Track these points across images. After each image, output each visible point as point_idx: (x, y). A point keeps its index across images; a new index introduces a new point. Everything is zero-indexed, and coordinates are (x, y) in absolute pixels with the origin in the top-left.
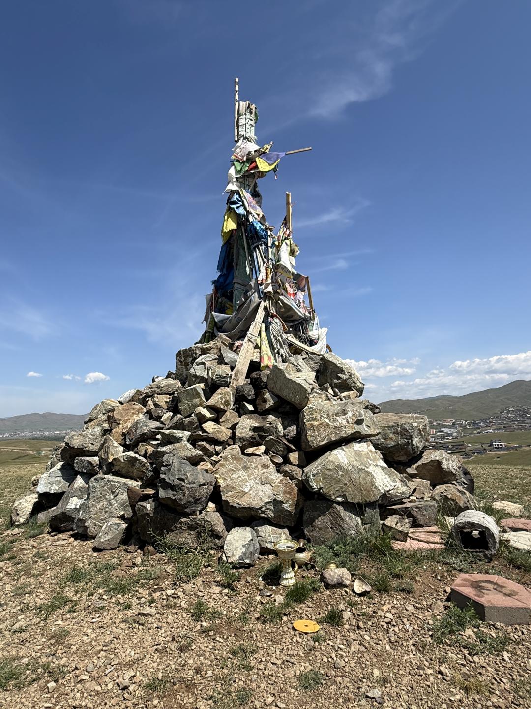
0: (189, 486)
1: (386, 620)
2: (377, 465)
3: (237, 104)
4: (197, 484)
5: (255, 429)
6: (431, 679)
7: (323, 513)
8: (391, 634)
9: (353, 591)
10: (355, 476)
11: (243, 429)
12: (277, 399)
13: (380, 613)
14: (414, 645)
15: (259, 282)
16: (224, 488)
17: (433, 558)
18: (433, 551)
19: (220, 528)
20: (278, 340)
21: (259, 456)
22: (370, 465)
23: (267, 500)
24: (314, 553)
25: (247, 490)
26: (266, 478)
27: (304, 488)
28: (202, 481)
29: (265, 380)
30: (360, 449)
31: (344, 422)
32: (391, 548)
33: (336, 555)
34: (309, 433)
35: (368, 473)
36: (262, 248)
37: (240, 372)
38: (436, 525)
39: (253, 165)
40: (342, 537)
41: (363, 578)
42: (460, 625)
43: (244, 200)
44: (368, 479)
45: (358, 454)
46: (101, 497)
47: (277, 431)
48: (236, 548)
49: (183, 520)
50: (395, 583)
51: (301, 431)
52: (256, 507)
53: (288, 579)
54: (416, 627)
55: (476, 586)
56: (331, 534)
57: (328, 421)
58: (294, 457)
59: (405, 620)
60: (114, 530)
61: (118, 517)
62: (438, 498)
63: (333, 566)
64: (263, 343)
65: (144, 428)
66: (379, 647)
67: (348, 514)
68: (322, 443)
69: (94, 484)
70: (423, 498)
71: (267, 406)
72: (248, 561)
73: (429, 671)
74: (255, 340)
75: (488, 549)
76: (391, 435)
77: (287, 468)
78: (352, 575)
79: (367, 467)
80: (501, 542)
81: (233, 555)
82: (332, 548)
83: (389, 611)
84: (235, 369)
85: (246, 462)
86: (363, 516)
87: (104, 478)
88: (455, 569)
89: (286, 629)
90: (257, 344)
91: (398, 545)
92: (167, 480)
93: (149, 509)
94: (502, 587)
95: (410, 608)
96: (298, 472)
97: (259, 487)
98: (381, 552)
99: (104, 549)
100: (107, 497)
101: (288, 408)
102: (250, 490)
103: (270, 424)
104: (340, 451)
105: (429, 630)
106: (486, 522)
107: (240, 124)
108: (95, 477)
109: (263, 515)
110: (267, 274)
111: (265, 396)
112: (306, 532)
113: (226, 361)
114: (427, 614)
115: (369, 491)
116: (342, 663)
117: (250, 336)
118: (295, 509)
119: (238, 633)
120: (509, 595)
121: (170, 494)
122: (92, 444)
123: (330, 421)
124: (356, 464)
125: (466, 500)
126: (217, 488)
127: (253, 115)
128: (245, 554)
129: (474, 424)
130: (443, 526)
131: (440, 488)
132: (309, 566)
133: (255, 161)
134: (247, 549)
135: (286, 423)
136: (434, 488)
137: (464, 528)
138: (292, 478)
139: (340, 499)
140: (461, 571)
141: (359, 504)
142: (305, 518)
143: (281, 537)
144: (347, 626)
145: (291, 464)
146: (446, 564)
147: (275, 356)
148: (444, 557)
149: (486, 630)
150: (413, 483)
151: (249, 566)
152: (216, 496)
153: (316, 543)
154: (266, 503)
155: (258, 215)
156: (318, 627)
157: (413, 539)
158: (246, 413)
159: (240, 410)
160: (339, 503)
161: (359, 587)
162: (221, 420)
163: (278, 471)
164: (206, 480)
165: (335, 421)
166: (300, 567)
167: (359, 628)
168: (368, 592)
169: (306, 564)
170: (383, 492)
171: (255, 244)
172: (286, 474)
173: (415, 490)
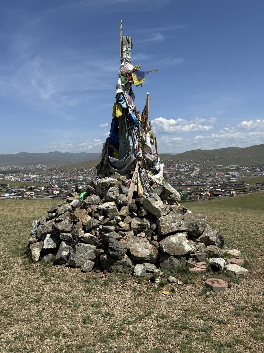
0: (120, 250)
1: (187, 291)
2: (186, 242)
3: (121, 37)
4: (123, 249)
5: (139, 225)
6: (197, 302)
7: (167, 259)
8: (188, 294)
9: (177, 284)
10: (178, 246)
11: (134, 225)
12: (147, 212)
13: (185, 289)
14: (194, 296)
15: (135, 149)
16: (131, 250)
17: (202, 274)
18: (202, 271)
19: (131, 264)
20: (145, 181)
21: (143, 237)
22: (183, 242)
23: (148, 254)
24: (164, 272)
25: (140, 251)
26: (146, 246)
27: (160, 250)
28: (124, 248)
29: (142, 203)
30: (180, 236)
31: (175, 226)
32: (189, 271)
33: (171, 273)
34: (162, 229)
35: (183, 245)
36: (136, 128)
37: (130, 197)
38: (205, 261)
39: (130, 78)
40: (173, 267)
41: (180, 280)
42: (206, 291)
43: (126, 99)
44: (183, 247)
45: (179, 238)
46: (81, 252)
47: (148, 226)
48: (139, 271)
49: (118, 261)
50: (190, 281)
51: (158, 227)
52: (144, 257)
53: (158, 280)
54: (195, 292)
55: (213, 282)
56: (169, 266)
57: (168, 225)
58: (155, 237)
59: (192, 291)
60: (90, 265)
61: (89, 260)
62: (207, 251)
63: (171, 277)
64: (139, 182)
65: (94, 224)
66: (185, 297)
67: (175, 259)
68: (166, 233)
69: (78, 247)
70: (201, 251)
71: (143, 215)
72: (143, 275)
73: (196, 301)
74: (135, 181)
75: (219, 271)
76: (191, 227)
77: (153, 242)
78: (177, 279)
79: (182, 243)
80: (224, 268)
81: (138, 273)
82: (170, 270)
83: (188, 289)
84: (128, 196)
85: (138, 240)
86: (180, 259)
87: (82, 245)
88: (208, 277)
89: (160, 294)
90: (136, 183)
91: (191, 269)
92: (113, 248)
93: (105, 258)
94: (219, 282)
95: (194, 288)
96: (157, 243)
97: (144, 249)
98: (186, 272)
99: (87, 272)
100: (83, 252)
101: (151, 216)
102: (141, 251)
103: (145, 223)
104: (173, 237)
105: (198, 293)
106: (220, 262)
107: (123, 50)
108: (77, 244)
109: (146, 259)
110: (139, 145)
111: (142, 211)
112: (160, 265)
113: (124, 192)
114: (198, 289)
115: (182, 251)
116: (176, 300)
117: (133, 179)
118: (157, 257)
119: (148, 295)
120: (220, 284)
121: (114, 253)
122: (67, 228)
123: (169, 225)
124: (178, 242)
125: (217, 252)
126: (129, 250)
127: (130, 45)
128: (142, 273)
129: (252, 169)
130: (207, 262)
131: (209, 247)
132: (163, 276)
133: (132, 75)
134: (142, 271)
135: (151, 222)
136: (206, 246)
137: (213, 264)
138: (155, 246)
139: (172, 254)
140: (210, 277)
141: (179, 256)
142: (160, 260)
143: (152, 267)
144: (176, 293)
145: (154, 240)
146: (206, 275)
147: (143, 188)
148: (206, 273)
149: (212, 293)
150: (198, 245)
151: (143, 277)
152: (128, 252)
153: (164, 269)
154: (147, 255)
155: (133, 106)
156: (169, 293)
157: (196, 267)
158: (134, 217)
159: (132, 216)
160: (172, 256)
161: (179, 283)
162: (124, 220)
163: (150, 243)
164: (125, 247)
165: (171, 225)
166: (160, 277)
167: (180, 293)
168: (182, 284)
169: (162, 276)
170: (187, 251)
171: (132, 127)
172: (153, 244)
173: (199, 248)
